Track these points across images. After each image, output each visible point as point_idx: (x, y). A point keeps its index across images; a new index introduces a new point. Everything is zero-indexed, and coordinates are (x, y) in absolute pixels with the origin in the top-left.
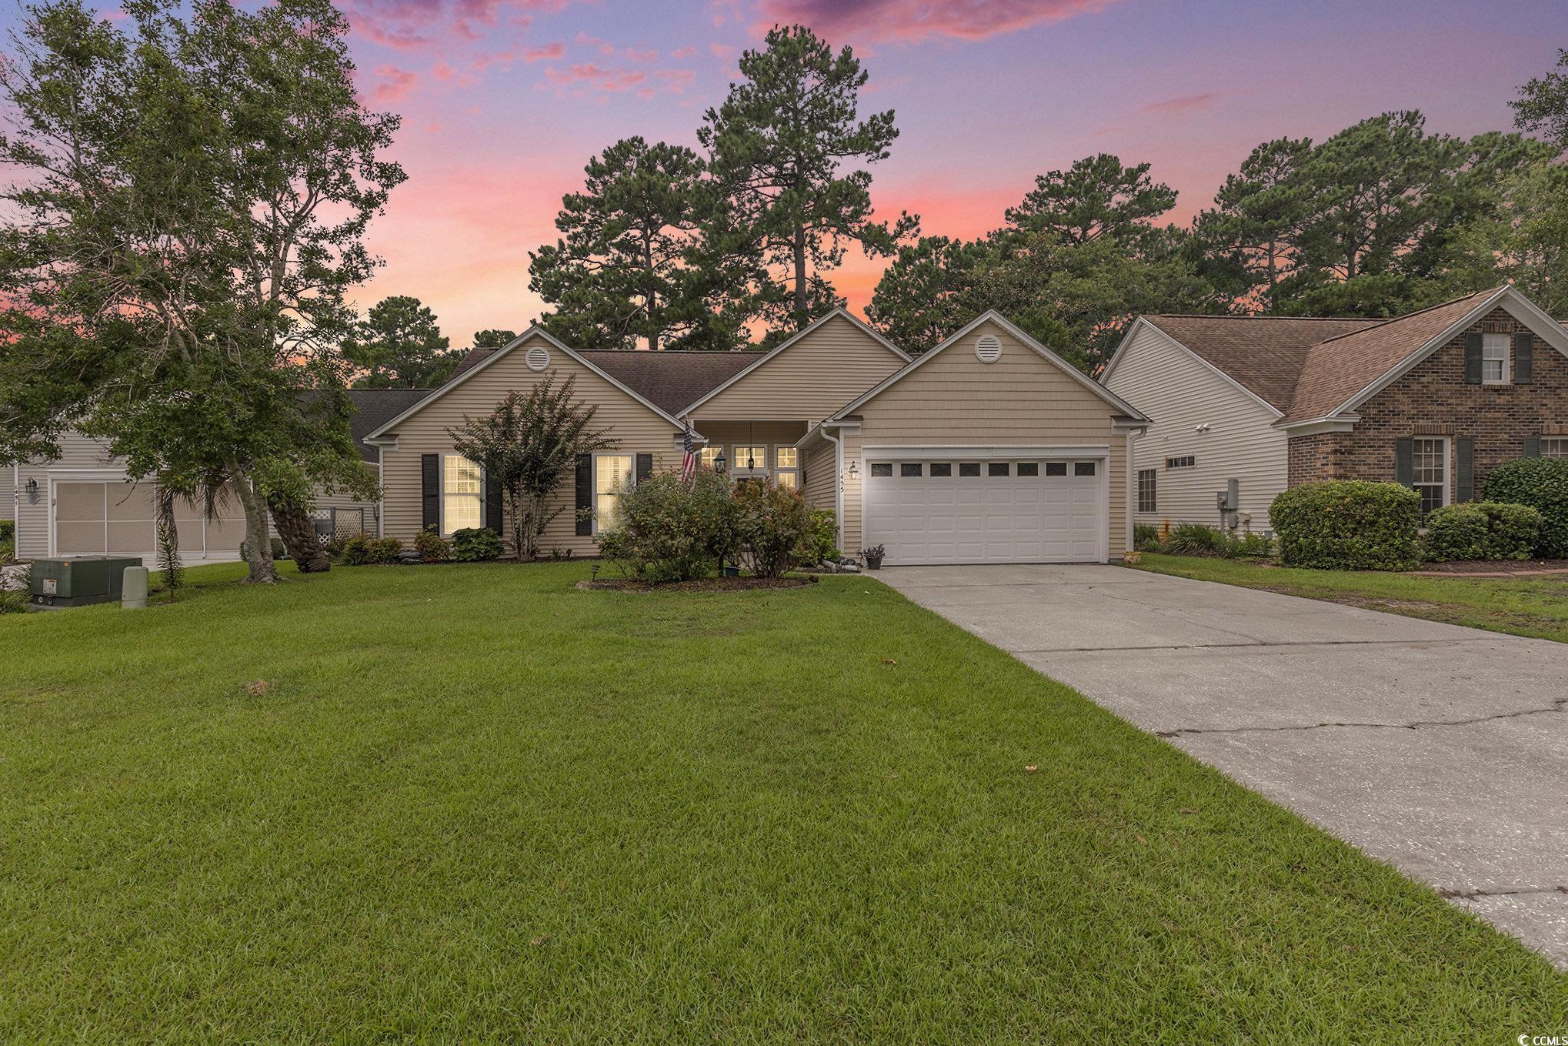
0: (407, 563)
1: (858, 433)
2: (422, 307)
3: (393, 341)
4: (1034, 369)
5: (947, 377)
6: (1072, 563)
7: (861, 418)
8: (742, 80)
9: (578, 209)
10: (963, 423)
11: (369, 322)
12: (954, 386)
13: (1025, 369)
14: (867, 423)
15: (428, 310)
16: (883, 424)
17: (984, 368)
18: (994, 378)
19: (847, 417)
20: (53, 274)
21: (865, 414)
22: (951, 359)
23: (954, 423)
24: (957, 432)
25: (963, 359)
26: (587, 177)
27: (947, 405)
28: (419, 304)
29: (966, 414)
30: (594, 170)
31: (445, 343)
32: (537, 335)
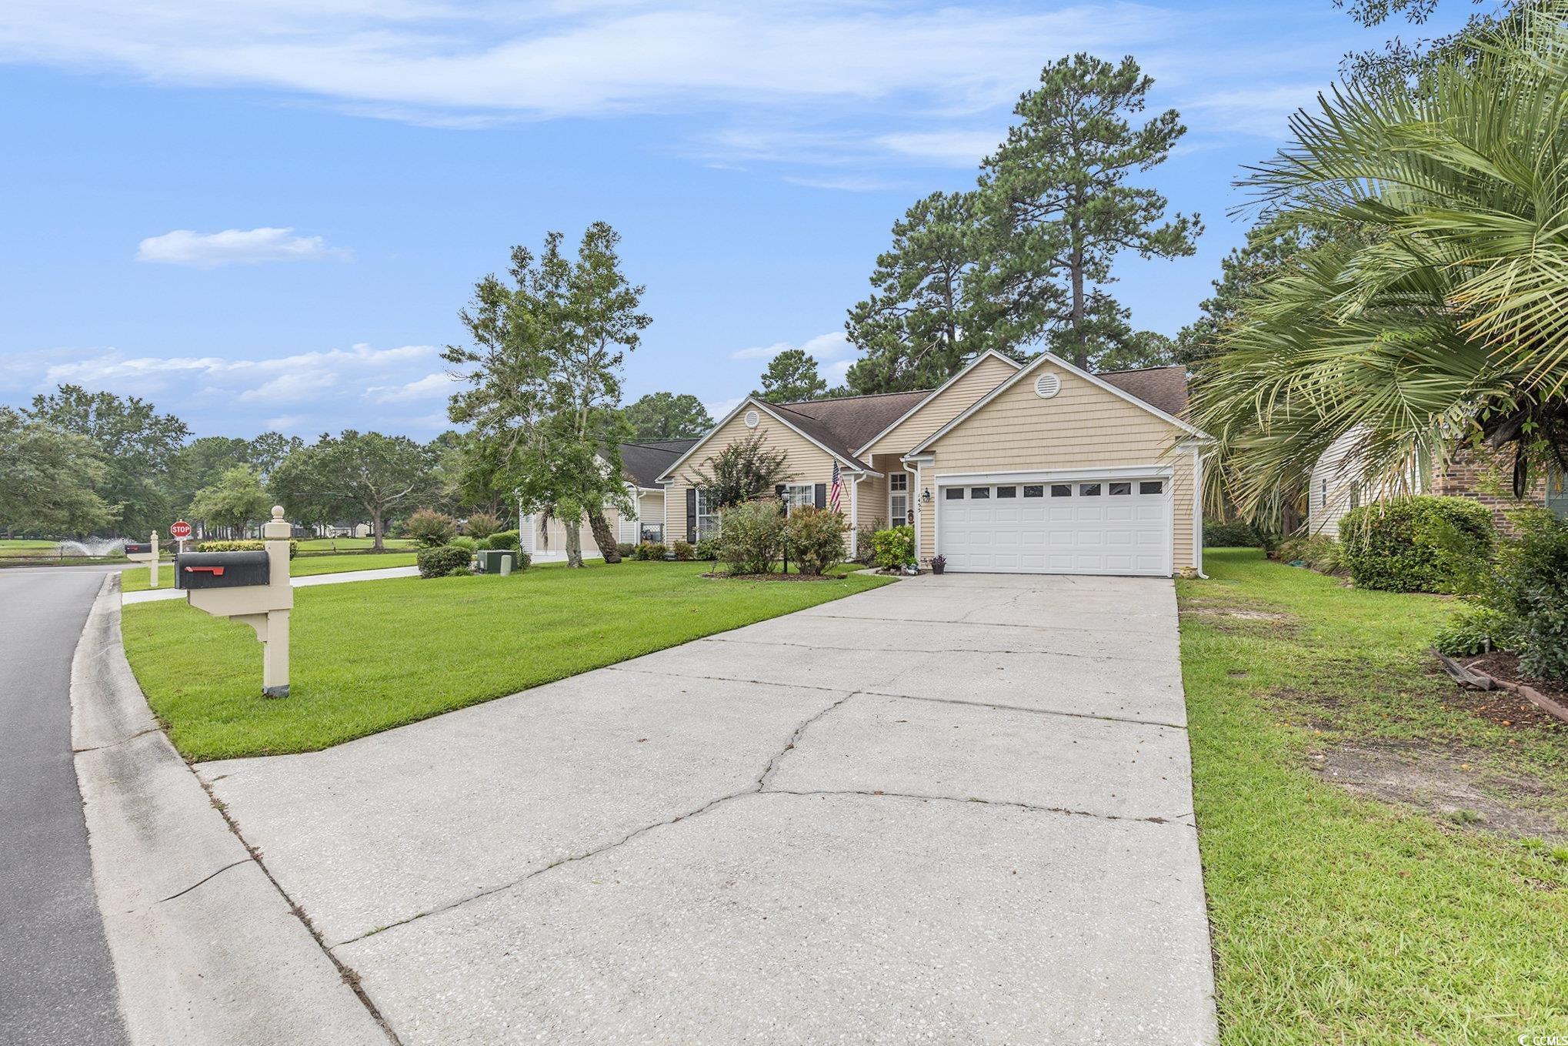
0: (667, 560)
1: (933, 464)
2: (807, 356)
3: (785, 386)
4: (1093, 399)
5: (1009, 413)
6: (1133, 576)
7: (933, 452)
8: (1019, 121)
9: (889, 265)
10: (1024, 452)
11: (769, 374)
12: (1016, 421)
13: (1085, 400)
14: (940, 457)
15: (811, 359)
16: (952, 456)
17: (1043, 403)
18: (1053, 410)
19: (922, 453)
20: (489, 409)
21: (938, 449)
22: (1014, 397)
23: (1015, 452)
24: (1017, 460)
25: (1025, 396)
26: (894, 237)
27: (1010, 437)
28: (803, 355)
29: (1026, 444)
30: (900, 230)
31: (822, 384)
32: (751, 403)
